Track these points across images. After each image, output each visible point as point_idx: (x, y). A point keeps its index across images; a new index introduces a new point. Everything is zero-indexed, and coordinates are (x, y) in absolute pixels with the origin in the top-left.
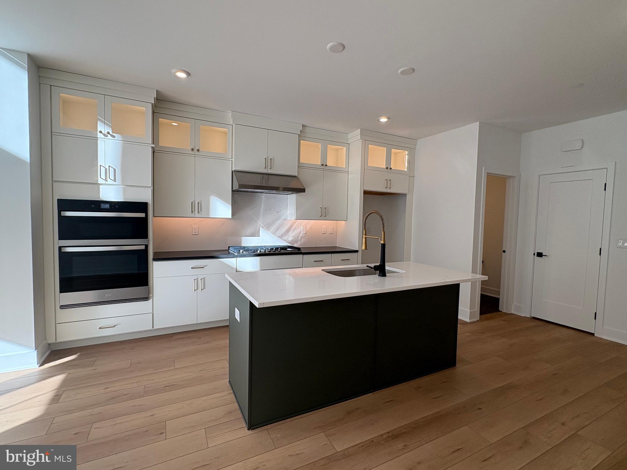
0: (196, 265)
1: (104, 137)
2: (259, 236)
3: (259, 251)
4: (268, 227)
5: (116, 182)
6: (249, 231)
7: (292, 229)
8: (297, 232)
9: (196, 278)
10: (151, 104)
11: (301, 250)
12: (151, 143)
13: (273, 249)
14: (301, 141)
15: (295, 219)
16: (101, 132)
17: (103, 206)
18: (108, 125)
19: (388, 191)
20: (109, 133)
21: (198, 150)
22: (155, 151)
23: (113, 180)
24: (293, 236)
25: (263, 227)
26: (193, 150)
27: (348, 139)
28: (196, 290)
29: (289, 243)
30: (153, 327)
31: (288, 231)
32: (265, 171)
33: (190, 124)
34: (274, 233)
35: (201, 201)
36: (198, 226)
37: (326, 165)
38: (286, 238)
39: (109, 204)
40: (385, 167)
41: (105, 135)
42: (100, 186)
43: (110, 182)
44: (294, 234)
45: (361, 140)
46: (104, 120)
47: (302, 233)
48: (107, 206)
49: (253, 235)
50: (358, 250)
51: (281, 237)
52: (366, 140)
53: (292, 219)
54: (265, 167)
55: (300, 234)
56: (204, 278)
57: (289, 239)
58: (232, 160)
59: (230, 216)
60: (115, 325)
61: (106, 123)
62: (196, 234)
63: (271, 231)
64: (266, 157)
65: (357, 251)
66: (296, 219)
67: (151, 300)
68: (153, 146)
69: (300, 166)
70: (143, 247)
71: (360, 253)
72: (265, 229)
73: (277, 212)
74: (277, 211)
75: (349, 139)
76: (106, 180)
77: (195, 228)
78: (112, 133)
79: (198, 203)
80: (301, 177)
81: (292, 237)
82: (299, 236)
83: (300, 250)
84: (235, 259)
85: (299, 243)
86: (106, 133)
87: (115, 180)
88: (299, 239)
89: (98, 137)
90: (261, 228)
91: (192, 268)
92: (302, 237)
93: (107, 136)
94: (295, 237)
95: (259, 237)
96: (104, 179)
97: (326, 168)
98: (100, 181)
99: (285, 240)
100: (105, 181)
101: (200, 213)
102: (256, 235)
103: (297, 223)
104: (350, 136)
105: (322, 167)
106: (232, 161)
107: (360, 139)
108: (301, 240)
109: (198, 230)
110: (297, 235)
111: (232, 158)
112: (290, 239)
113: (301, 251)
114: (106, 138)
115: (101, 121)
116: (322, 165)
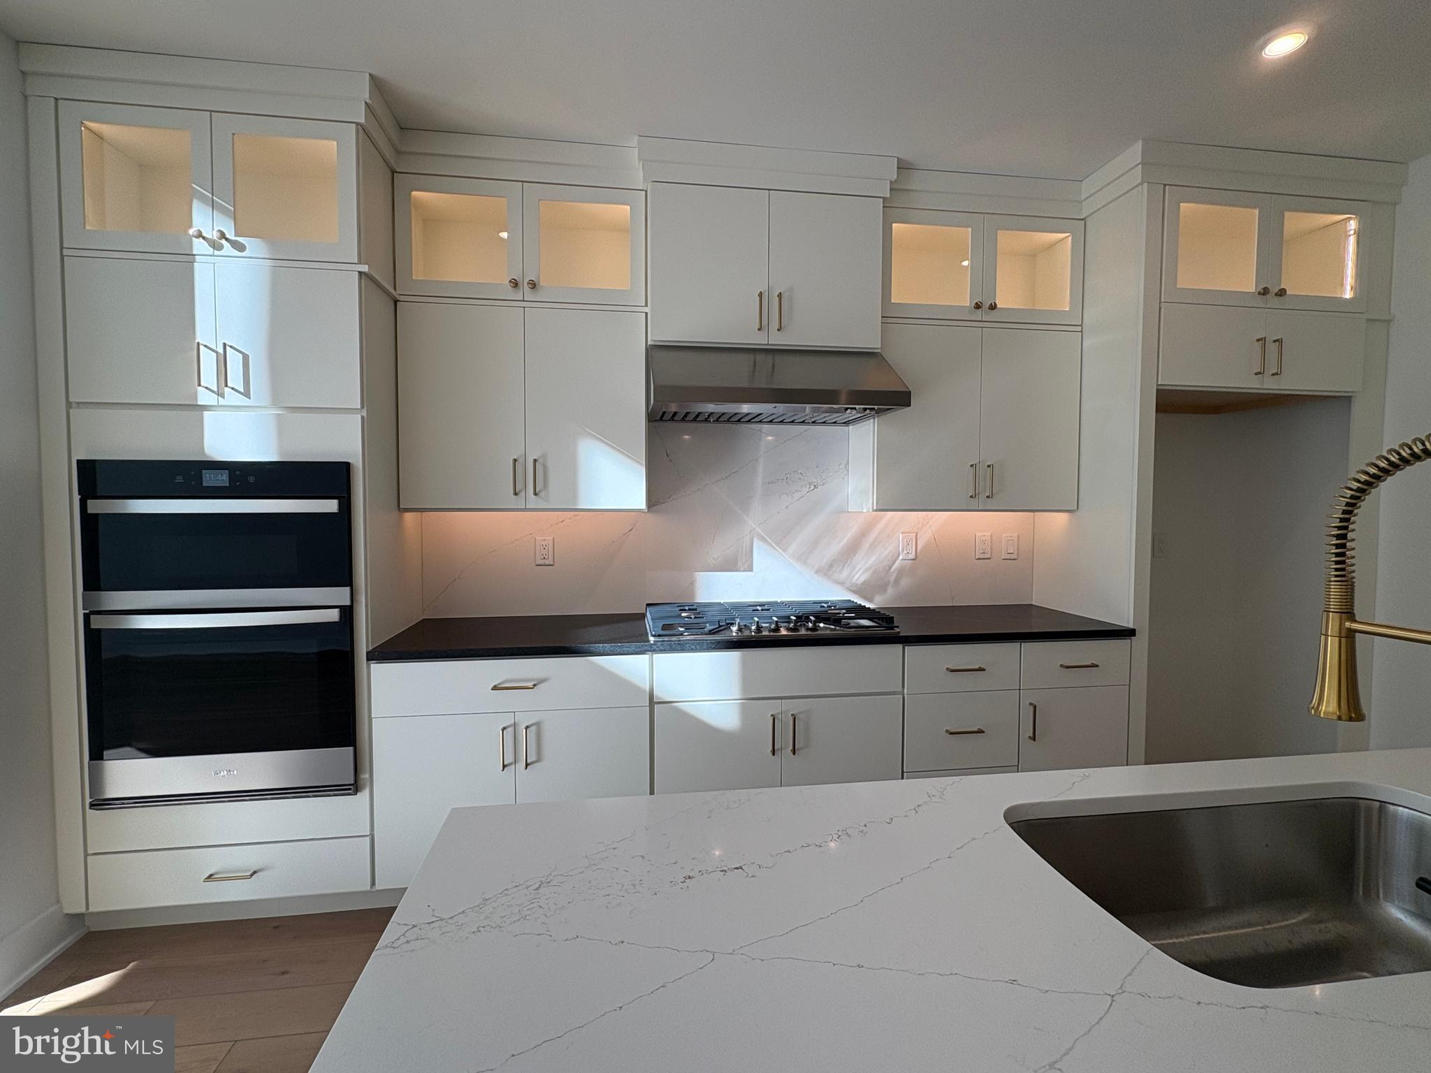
0: (510, 677)
1: (210, 251)
2: (750, 569)
3: (734, 628)
4: (780, 538)
5: (250, 398)
6: (718, 549)
7: (866, 545)
8: (884, 552)
9: (512, 722)
10: (354, 125)
11: (897, 627)
12: (357, 262)
13: (787, 619)
14: (894, 225)
15: (874, 510)
16: (200, 235)
17: (210, 479)
18: (223, 210)
19: (1270, 385)
20: (223, 235)
21: (533, 285)
22: (402, 298)
23: (242, 390)
24: (871, 568)
25: (763, 539)
26: (515, 284)
27: (1081, 202)
28: (509, 765)
29: (855, 592)
30: (373, 883)
31: (852, 549)
32: (759, 340)
33: (506, 199)
34: (802, 558)
35: (544, 456)
36: (551, 538)
37: (993, 307)
38: (844, 575)
39: (227, 471)
40: (1254, 291)
41: (215, 245)
42: (206, 413)
43: (231, 398)
44: (873, 559)
45: (1146, 184)
46: (210, 196)
47: (901, 558)
48: (222, 479)
49: (730, 565)
50: (1131, 626)
51: (826, 571)
52: (1165, 185)
53: (865, 511)
54: (758, 326)
55: (894, 562)
56: (538, 724)
57: (854, 580)
58: (646, 309)
59: (641, 504)
60: (255, 869)
61: (216, 202)
62: (547, 562)
63: (791, 550)
64: (764, 288)
65: (1130, 633)
66: (876, 510)
67: (366, 792)
68: (365, 268)
69: (891, 316)
70: (333, 616)
71: (1141, 642)
72: (770, 544)
73: (812, 487)
74: (810, 484)
75: (1085, 200)
76: (220, 394)
77: (544, 543)
78: (235, 236)
79: (535, 461)
80: (890, 356)
81: (867, 570)
82: (890, 568)
83: (892, 628)
84: (646, 657)
85: (890, 591)
86: (215, 236)
87: (247, 394)
88: (893, 578)
89: (195, 252)
90: (756, 543)
91: (495, 688)
92: (901, 572)
93: (220, 248)
94: (875, 572)
95: (752, 571)
96: (215, 390)
97: (993, 316)
98: (204, 398)
99: (842, 583)
100: (217, 396)
101: (542, 494)
102: (740, 564)
103: (883, 522)
104: (1086, 188)
105: (978, 315)
106: (646, 313)
107: (1141, 184)
108: (897, 582)
109: (551, 550)
110: (886, 563)
111: (646, 306)
112: (860, 577)
113: (897, 630)
114: (216, 253)
115: (203, 198)
116: (978, 306)
